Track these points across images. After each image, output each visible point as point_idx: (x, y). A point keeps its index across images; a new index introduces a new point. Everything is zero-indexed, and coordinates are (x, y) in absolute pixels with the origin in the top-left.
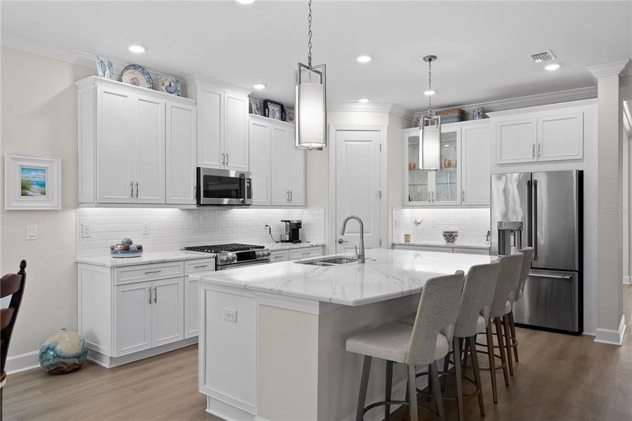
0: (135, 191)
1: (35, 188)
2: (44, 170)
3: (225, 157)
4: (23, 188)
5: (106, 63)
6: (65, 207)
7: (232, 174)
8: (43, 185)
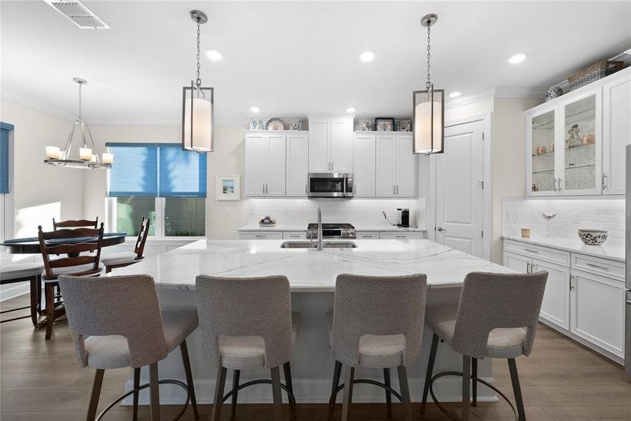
0: (265, 190)
1: (229, 189)
2: (232, 181)
3: (331, 166)
4: (224, 189)
5: (257, 122)
6: (242, 198)
7: (336, 176)
8: (233, 188)
